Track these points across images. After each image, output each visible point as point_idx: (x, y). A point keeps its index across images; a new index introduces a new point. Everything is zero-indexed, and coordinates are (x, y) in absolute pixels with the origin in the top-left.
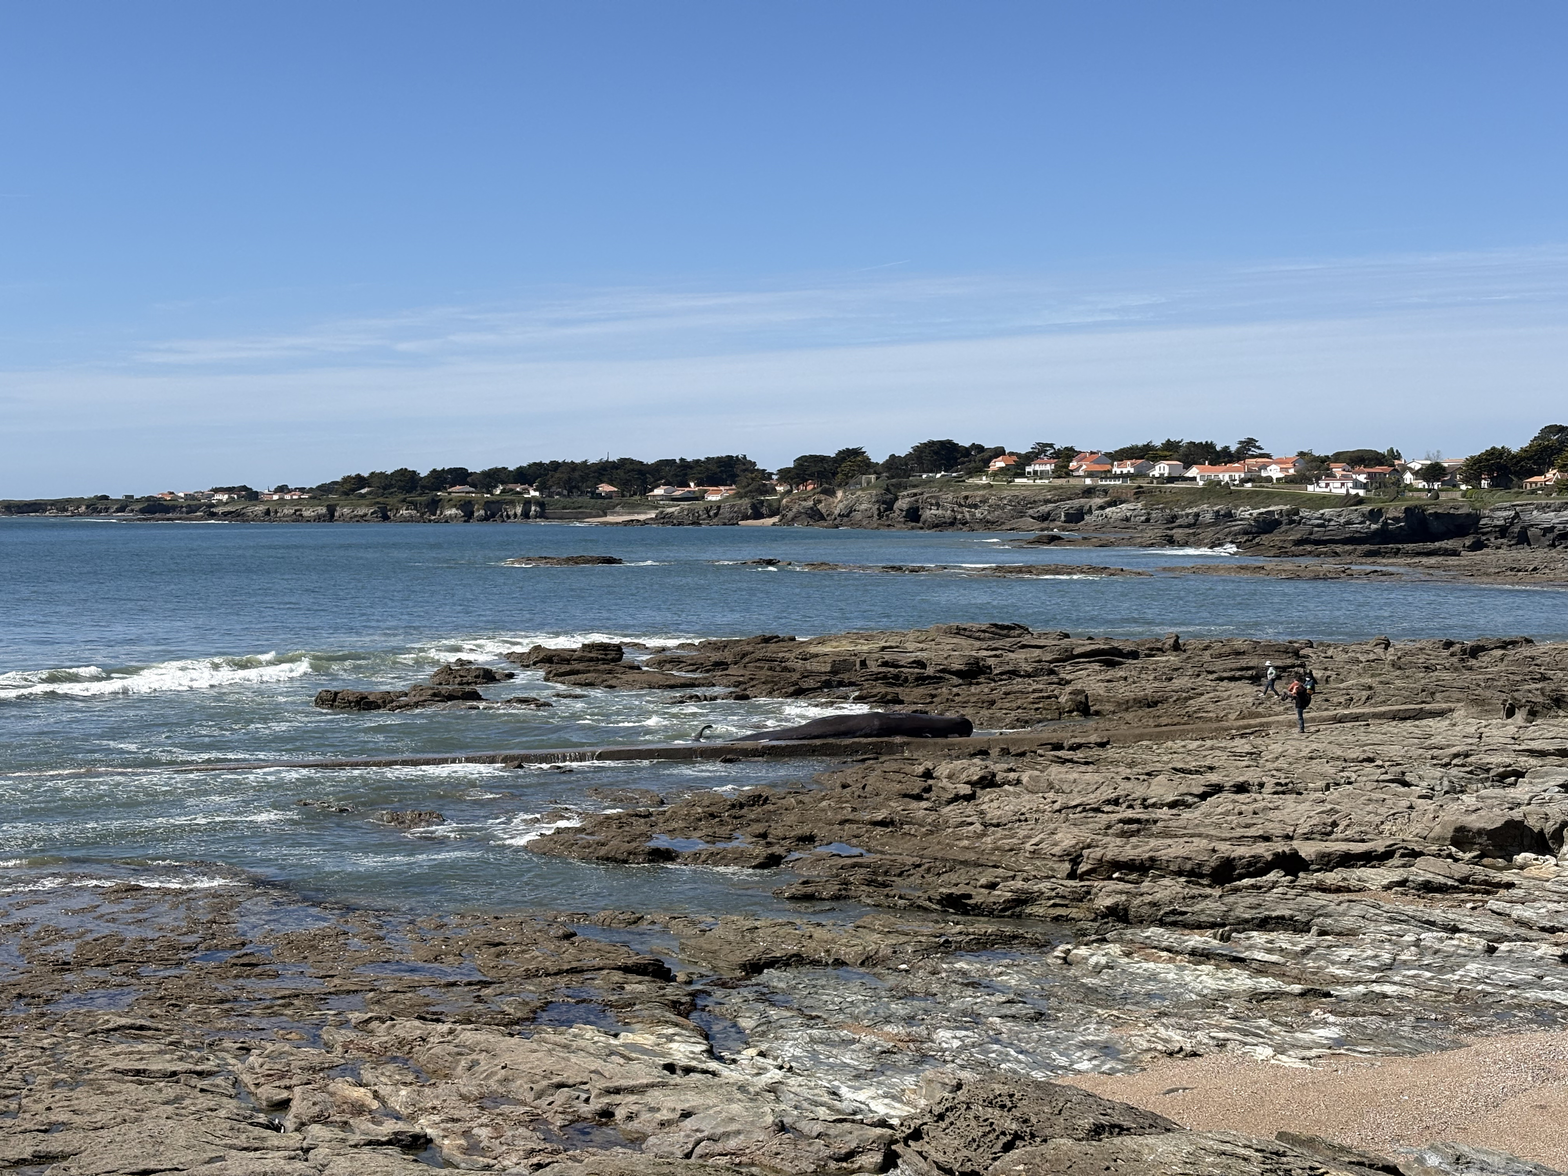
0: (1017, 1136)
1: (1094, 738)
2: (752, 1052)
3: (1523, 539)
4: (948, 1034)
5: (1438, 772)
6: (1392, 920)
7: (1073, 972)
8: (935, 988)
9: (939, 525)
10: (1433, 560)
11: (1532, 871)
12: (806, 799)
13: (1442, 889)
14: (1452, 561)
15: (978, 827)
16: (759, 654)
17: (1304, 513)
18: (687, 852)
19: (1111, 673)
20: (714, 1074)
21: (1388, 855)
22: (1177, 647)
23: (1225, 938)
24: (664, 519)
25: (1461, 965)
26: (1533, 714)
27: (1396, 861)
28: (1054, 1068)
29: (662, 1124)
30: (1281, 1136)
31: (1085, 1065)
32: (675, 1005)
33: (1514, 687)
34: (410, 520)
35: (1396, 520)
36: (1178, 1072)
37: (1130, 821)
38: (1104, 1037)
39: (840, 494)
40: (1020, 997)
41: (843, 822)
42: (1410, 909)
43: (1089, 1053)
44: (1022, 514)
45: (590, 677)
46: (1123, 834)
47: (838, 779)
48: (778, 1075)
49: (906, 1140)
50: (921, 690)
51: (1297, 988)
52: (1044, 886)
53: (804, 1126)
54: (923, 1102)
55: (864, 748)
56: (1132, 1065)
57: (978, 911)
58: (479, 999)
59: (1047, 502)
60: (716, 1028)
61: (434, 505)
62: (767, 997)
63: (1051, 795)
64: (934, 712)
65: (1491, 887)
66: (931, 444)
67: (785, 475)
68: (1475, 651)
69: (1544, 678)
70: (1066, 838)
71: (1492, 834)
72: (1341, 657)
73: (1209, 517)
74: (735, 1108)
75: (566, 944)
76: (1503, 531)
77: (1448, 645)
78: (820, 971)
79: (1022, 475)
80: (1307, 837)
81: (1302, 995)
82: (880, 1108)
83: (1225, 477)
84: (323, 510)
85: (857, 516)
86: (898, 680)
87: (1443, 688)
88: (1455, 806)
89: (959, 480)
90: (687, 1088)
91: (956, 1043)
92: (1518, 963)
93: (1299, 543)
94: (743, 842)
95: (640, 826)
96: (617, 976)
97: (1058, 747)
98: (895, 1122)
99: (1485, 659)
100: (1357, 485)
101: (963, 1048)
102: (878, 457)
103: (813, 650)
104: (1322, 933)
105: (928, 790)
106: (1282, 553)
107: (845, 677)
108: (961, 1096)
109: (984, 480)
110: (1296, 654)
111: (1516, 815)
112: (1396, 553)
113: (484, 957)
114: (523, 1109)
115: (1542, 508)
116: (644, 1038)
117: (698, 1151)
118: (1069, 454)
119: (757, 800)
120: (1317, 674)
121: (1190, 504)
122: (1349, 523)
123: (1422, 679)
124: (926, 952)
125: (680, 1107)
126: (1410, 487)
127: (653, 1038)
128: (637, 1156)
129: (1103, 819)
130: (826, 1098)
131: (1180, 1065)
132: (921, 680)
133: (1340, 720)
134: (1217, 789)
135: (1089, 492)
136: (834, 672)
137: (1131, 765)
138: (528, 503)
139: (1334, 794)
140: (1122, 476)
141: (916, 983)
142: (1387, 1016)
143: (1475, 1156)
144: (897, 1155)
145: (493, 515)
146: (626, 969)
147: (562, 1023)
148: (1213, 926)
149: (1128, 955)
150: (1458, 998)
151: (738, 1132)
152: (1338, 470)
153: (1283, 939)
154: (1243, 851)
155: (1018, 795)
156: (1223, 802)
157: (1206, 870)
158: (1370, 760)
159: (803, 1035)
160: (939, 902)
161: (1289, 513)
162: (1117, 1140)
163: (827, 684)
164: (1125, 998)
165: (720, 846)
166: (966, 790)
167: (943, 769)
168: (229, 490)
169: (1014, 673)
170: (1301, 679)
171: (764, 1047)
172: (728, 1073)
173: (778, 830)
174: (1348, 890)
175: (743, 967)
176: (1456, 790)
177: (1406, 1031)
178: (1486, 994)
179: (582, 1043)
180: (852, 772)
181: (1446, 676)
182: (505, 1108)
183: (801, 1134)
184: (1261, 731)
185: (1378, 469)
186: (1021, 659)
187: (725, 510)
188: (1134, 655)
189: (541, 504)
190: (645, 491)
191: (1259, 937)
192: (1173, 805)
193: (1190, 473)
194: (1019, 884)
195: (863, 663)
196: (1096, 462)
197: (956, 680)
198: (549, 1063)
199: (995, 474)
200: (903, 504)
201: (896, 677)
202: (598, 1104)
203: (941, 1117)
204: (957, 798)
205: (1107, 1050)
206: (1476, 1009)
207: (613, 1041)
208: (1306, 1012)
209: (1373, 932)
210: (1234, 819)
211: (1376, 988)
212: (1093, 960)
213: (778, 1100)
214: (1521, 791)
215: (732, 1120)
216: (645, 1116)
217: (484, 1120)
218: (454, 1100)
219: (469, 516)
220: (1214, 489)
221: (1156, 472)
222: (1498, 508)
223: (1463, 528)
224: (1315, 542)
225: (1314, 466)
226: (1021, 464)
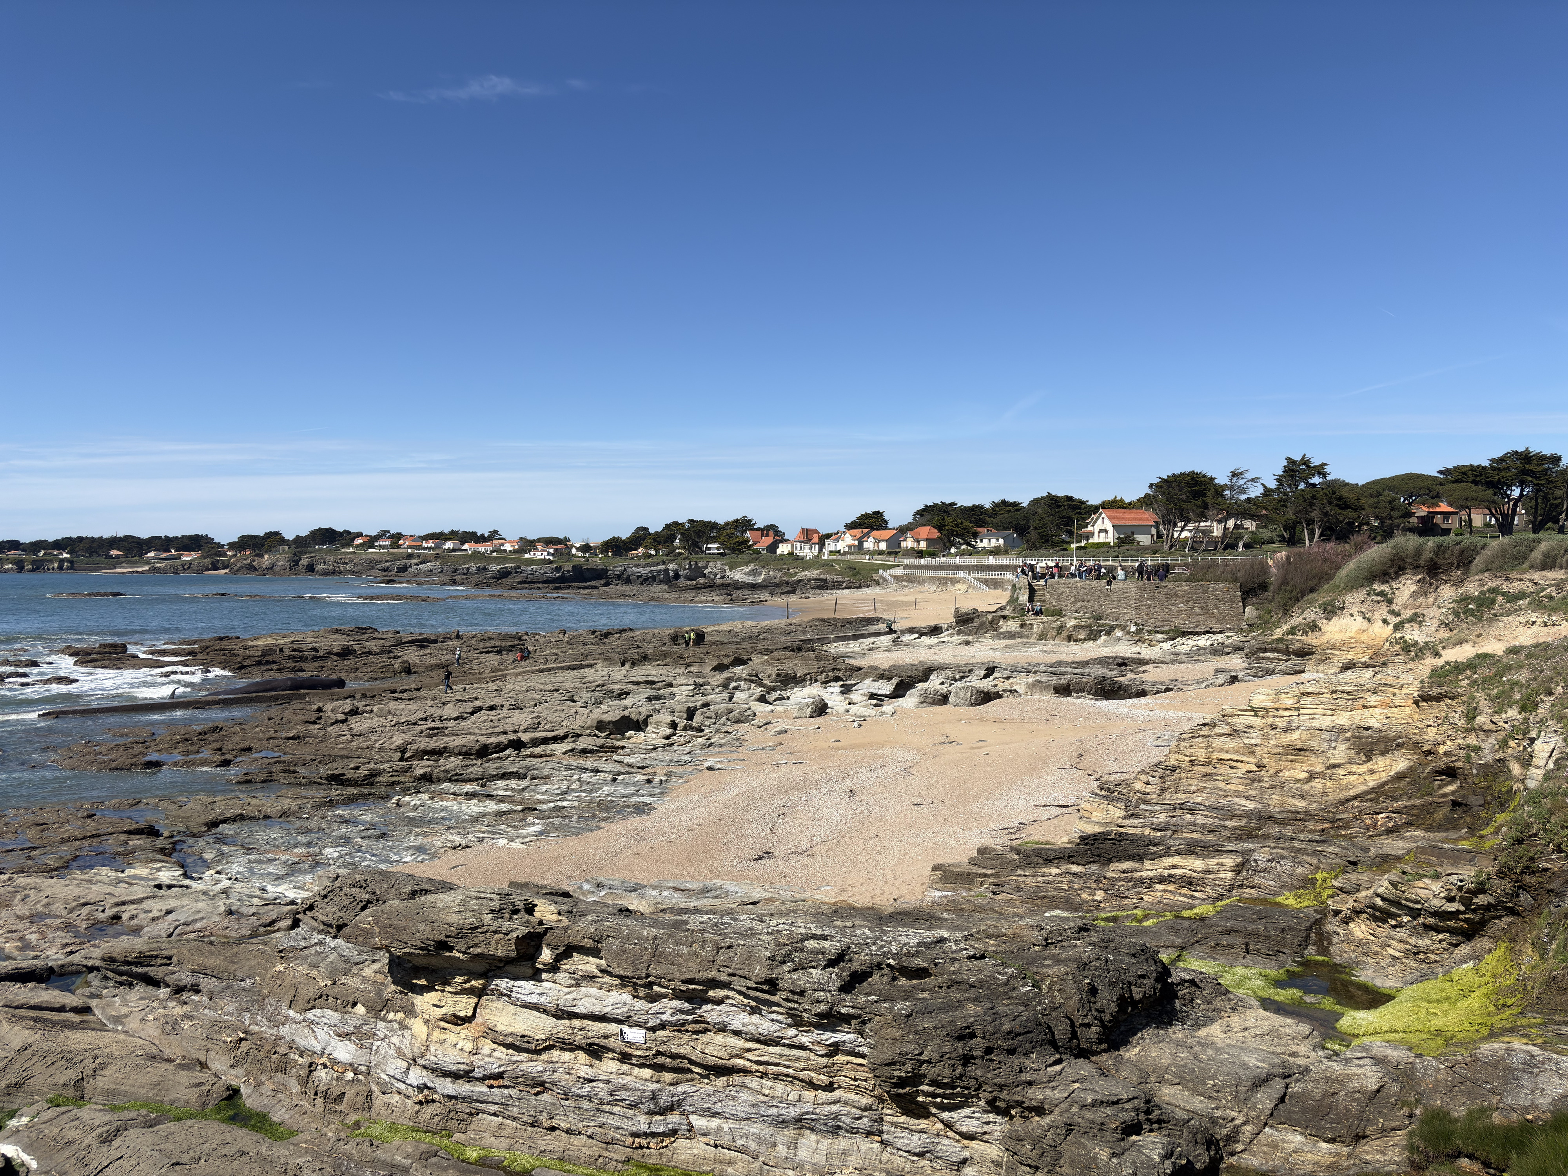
0: (369, 902)
1: (413, 686)
2: (212, 872)
3: (628, 581)
4: (332, 850)
5: (589, 694)
6: (567, 769)
7: (402, 810)
8: (324, 826)
9: (325, 573)
10: (586, 591)
11: (633, 740)
12: (246, 727)
13: (591, 752)
14: (595, 591)
15: (349, 737)
16: (216, 647)
17: (523, 568)
18: (170, 762)
19: (423, 652)
20: (187, 887)
21: (565, 736)
22: (458, 637)
23: (483, 785)
24: (153, 570)
25: (600, 788)
26: (633, 664)
27: (569, 739)
28: (391, 862)
29: (153, 919)
30: (512, 884)
31: (408, 859)
32: (162, 850)
33: (625, 652)
35: (568, 571)
36: (458, 856)
37: (433, 729)
38: (418, 843)
39: (266, 557)
40: (373, 826)
41: (269, 739)
42: (576, 763)
43: (410, 852)
44: (373, 568)
45: (106, 663)
46: (429, 736)
47: (266, 715)
48: (227, 883)
49: (304, 912)
50: (315, 664)
51: (520, 808)
52: (386, 766)
53: (245, 910)
54: (316, 888)
55: (282, 697)
56: (434, 856)
57: (349, 783)
58: (29, 858)
59: (387, 561)
60: (188, 861)
62: (222, 840)
63: (390, 717)
64: (323, 676)
65: (614, 749)
66: (320, 530)
67: (232, 546)
68: (607, 635)
69: (638, 647)
70: (398, 740)
71: (615, 723)
72: (543, 640)
73: (474, 570)
74: (200, 905)
75: (89, 821)
76: (619, 577)
77: (594, 632)
78: (255, 823)
79: (373, 547)
80: (526, 731)
81: (522, 811)
82: (291, 895)
83: (482, 549)
85: (277, 569)
86: (302, 659)
87: (592, 653)
88: (597, 710)
89: (337, 549)
90: (169, 897)
91: (336, 855)
92: (627, 785)
93: (520, 583)
94: (206, 753)
95: (139, 748)
96: (123, 837)
97: (394, 691)
98: (299, 901)
99: (611, 638)
100: (549, 554)
101: (340, 856)
102: (289, 536)
103: (250, 643)
104: (533, 778)
105: (320, 718)
106: (512, 588)
107: (270, 658)
108: (337, 883)
109: (351, 550)
110: (520, 639)
111: (626, 713)
112: (569, 588)
113: (32, 833)
114: (60, 921)
115: (637, 566)
116: (141, 871)
117: (177, 932)
118: (398, 536)
119: (216, 729)
120: (530, 648)
121: (464, 563)
122: (545, 573)
123: (582, 649)
124: (318, 806)
125: (164, 908)
126: (575, 555)
127: (147, 871)
128: (137, 940)
129: (418, 728)
130: (258, 893)
131: (459, 853)
132: (315, 658)
133: (542, 671)
134: (480, 709)
135: (410, 556)
136: (263, 655)
137: (433, 699)
138: (62, 561)
139: (539, 708)
140: (428, 548)
141: (313, 824)
142: (565, 817)
143: (606, 882)
144: (299, 920)
145: (38, 568)
146: (130, 832)
147: (86, 867)
148: (477, 779)
149: (432, 798)
150: (599, 805)
151: (203, 918)
152: (540, 547)
153: (513, 783)
154: (493, 740)
155: (371, 719)
156: (483, 715)
157: (473, 751)
158: (557, 690)
159: (244, 859)
160: (326, 779)
161: (515, 568)
162: (423, 898)
163: (259, 663)
164: (430, 821)
165: (191, 757)
166: (342, 717)
167: (329, 707)
169: (369, 653)
170: (522, 651)
171: (219, 868)
172: (196, 886)
173: (228, 745)
174: (546, 756)
175: (206, 824)
176: (598, 703)
177: (574, 824)
178: (612, 801)
179: (99, 878)
180: (274, 711)
181: (593, 647)
182: (48, 921)
183: (241, 915)
184: (503, 678)
185: (559, 546)
186: (372, 645)
187: (194, 565)
188: (435, 641)
189: (70, 561)
190: (141, 555)
191: (501, 784)
192: (456, 719)
193: (464, 547)
194: (372, 766)
195: (281, 650)
196: (413, 541)
197: (335, 658)
198: (77, 892)
199: (357, 546)
200: (304, 562)
201: (301, 657)
202: (109, 913)
203: (325, 896)
204: (336, 722)
205: (420, 849)
206: (607, 809)
207: (121, 875)
208: (524, 819)
209: (558, 776)
210: (488, 724)
211: (559, 804)
212: (413, 803)
213: (228, 897)
214: (628, 701)
215: (199, 912)
216: (142, 916)
217: (33, 929)
218: (12, 920)
219: (21, 569)
220: (477, 555)
221: (446, 547)
222: (616, 566)
223: (600, 575)
224: (530, 582)
225: (527, 545)
226: (371, 541)
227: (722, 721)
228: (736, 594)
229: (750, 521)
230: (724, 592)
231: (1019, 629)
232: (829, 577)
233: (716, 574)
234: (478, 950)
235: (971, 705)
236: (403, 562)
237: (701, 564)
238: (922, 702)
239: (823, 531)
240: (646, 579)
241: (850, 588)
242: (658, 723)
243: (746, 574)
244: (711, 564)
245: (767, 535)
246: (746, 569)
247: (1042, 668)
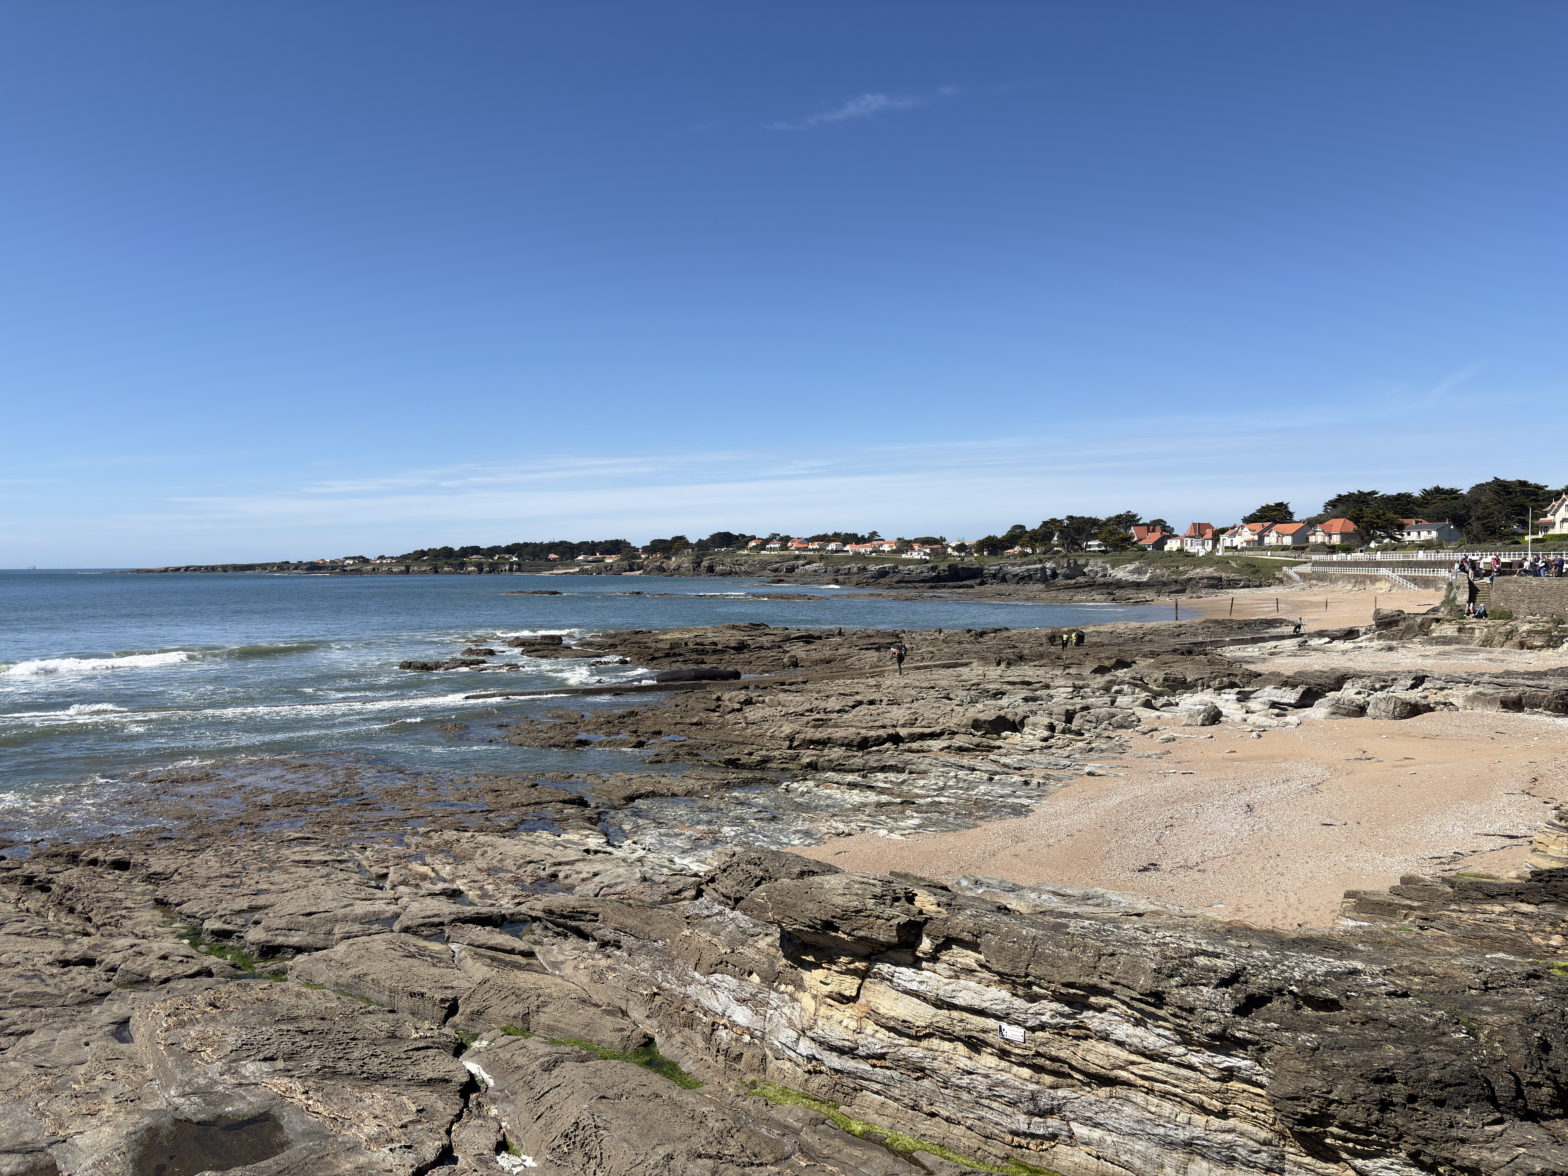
0: (762, 879)
1: (800, 679)
2: (630, 841)
3: (1004, 580)
4: (729, 829)
5: (965, 693)
6: (944, 766)
7: (790, 795)
8: (722, 806)
9: (723, 574)
10: (961, 590)
11: (1009, 740)
12: (657, 713)
13: (967, 750)
14: (971, 590)
15: (744, 725)
16: (632, 640)
17: (901, 567)
18: (596, 741)
19: (809, 647)
20: (610, 853)
21: (942, 733)
22: (840, 634)
23: (864, 777)
24: (583, 572)
25: (977, 787)
26: (1009, 664)
27: (946, 737)
28: (781, 844)
29: (583, 880)
30: (892, 873)
31: (796, 842)
32: (590, 819)
33: (1000, 651)
34: (450, 573)
35: (944, 571)
36: (842, 843)
37: (818, 720)
38: (805, 827)
39: (673, 559)
40: (765, 809)
41: (676, 724)
42: (952, 760)
43: (798, 836)
44: (764, 569)
45: (545, 653)
46: (815, 726)
47: (673, 702)
48: (643, 853)
49: (707, 883)
50: (715, 657)
51: (899, 800)
52: (776, 753)
53: (656, 878)
54: (716, 864)
55: (687, 687)
56: (820, 841)
57: (744, 767)
58: (487, 819)
59: (777, 562)
60: (611, 830)
61: (462, 565)
62: (637, 813)
63: (779, 708)
64: (722, 668)
65: (991, 749)
66: (719, 533)
67: (645, 549)
68: (982, 634)
69: (1014, 647)
70: (787, 729)
71: (990, 723)
72: (918, 638)
73: (855, 570)
74: (621, 870)
75: (533, 790)
76: (994, 576)
77: (969, 631)
78: (664, 799)
79: (764, 549)
80: (903, 726)
81: (901, 803)
82: (695, 867)
83: (863, 550)
84: (403, 568)
85: (682, 570)
86: (703, 652)
87: (967, 652)
88: (973, 709)
89: (733, 552)
90: (596, 861)
91: (733, 833)
92: (1004, 785)
93: (898, 582)
94: (625, 735)
95: (571, 728)
96: (559, 806)
97: (783, 684)
98: (702, 874)
99: (986, 638)
100: (925, 554)
101: (736, 835)
102: (693, 540)
103: (660, 637)
104: (910, 773)
105: (719, 706)
106: (890, 587)
107: (677, 651)
108: (735, 859)
109: (746, 552)
110: (897, 636)
111: (1002, 713)
112: (944, 587)
113: (489, 798)
114: (510, 875)
115: (1013, 565)
116: (573, 836)
117: (602, 893)
118: (786, 539)
119: (633, 714)
120: (907, 646)
121: (846, 564)
122: (922, 572)
123: (957, 648)
124: (717, 788)
125: (592, 871)
126: (950, 555)
127: (578, 837)
128: (570, 896)
129: (805, 719)
130: (667, 864)
131: (843, 840)
132: (715, 652)
133: (918, 668)
134: (860, 703)
135: (797, 558)
136: (671, 648)
137: (818, 692)
138: (512, 564)
139: (916, 705)
140: (813, 550)
141: (713, 804)
142: (942, 813)
143: (984, 880)
144: (703, 891)
145: (493, 570)
146: (564, 802)
147: (531, 830)
148: (858, 770)
149: (817, 786)
150: (976, 803)
151: (622, 883)
152: (916, 547)
153: (892, 776)
154: (873, 733)
155: (763, 708)
156: (863, 709)
157: (855, 743)
158: (933, 688)
159: (655, 832)
160: (724, 763)
161: (893, 568)
162: (811, 878)
163: (667, 655)
164: (816, 808)
165: (613, 737)
166: (738, 706)
167: (726, 696)
168: (353, 558)
169: (761, 648)
170: (899, 648)
171: (635, 839)
172: (617, 853)
173: (642, 729)
174: (923, 751)
175: (625, 798)
176: (973, 702)
177: (951, 820)
178: (989, 801)
179: (541, 840)
180: (681, 699)
181: (968, 646)
182: (501, 875)
183: (654, 882)
184: (881, 674)
185: (935, 546)
186: (764, 640)
187: (615, 567)
188: (820, 638)
189: (519, 564)
190: (573, 557)
191: (880, 776)
192: (839, 711)
193: (846, 548)
194: (764, 753)
195: (686, 644)
196: (800, 543)
197: (732, 651)
198: (524, 851)
199: (751, 549)
200: (705, 563)
201: (703, 650)
202: (549, 871)
203: (725, 871)
204: (733, 710)
205: (807, 834)
206: (984, 808)
207: (557, 839)
208: (903, 812)
209: (935, 771)
210: (868, 718)
211: (937, 799)
212: (800, 790)
213: (642, 865)
214: (1004, 701)
215: (619, 876)
216: (574, 876)
217: (490, 881)
218: (474, 872)
219: (481, 571)
220: (857, 556)
221: (829, 548)
222: (992, 565)
223: (975, 574)
224: (906, 582)
225: (905, 545)
226: (764, 544)
227: (1103, 726)
228: (1118, 593)
229: (1135, 516)
230: (1105, 591)
231: (1456, 634)
232: (1224, 575)
233: (1097, 573)
234: (861, 933)
235: (1395, 718)
236: (791, 563)
237: (1081, 562)
238: (1333, 713)
239: (1217, 526)
240: (1023, 578)
241: (1249, 587)
242: (1035, 725)
243: (1130, 572)
244: (1091, 562)
245: (1154, 531)
246: (1131, 567)
247: (1486, 678)
